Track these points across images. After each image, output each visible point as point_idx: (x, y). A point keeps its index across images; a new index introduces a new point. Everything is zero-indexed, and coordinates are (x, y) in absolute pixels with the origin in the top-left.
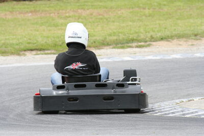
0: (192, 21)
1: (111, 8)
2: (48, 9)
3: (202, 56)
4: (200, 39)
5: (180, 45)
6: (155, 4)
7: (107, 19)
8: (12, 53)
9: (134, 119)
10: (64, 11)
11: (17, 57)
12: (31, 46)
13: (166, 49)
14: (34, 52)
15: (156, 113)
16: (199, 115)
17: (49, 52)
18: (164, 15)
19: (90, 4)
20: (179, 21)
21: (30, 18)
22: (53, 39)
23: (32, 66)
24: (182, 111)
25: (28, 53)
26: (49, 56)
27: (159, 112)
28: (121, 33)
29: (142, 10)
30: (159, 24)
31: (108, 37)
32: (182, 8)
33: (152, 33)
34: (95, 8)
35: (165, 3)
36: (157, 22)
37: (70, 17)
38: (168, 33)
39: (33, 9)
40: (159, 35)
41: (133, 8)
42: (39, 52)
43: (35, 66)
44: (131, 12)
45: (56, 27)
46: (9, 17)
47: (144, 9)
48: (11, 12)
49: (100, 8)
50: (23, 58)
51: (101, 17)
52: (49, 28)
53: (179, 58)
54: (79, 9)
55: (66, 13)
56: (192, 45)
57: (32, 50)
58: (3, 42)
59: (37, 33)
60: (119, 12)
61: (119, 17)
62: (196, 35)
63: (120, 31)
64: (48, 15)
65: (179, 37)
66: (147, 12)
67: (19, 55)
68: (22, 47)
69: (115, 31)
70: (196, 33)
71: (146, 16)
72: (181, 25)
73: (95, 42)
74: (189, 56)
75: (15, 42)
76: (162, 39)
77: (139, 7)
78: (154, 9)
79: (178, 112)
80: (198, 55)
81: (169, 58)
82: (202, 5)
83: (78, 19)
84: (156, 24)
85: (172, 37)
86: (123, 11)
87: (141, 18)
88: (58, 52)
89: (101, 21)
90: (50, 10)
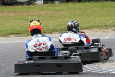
0: (103, 18)
1: (58, 10)
3: (109, 38)
4: (108, 29)
5: (97, 32)
6: (83, 8)
7: (56, 17)
8: (2, 36)
10: (31, 12)
11: (5, 38)
12: (13, 32)
14: (15, 35)
16: (109, 72)
17: (23, 35)
18: (88, 14)
19: (46, 8)
20: (96, 18)
21: (12, 16)
22: (25, 28)
24: (99, 70)
25: (11, 36)
26: (23, 37)
27: (86, 70)
28: (64, 24)
29: (75, 12)
30: (85, 20)
31: (56, 27)
32: (98, 11)
33: (81, 25)
34: (49, 10)
35: (88, 8)
36: (84, 18)
37: (35, 15)
38: (90, 25)
39: (14, 11)
40: (85, 26)
41: (70, 10)
42: (17, 35)
44: (69, 13)
45: (27, 21)
46: (0, 15)
47: (77, 11)
48: (1, 12)
49: (52, 10)
50: (8, 38)
51: (52, 15)
52: (23, 21)
54: (40, 10)
55: (32, 13)
56: (104, 32)
57: (13, 34)
59: (16, 24)
60: (62, 13)
61: (62, 16)
62: (106, 26)
63: (63, 23)
64: (22, 14)
65: (96, 27)
66: (78, 13)
67: (6, 36)
68: (8, 32)
69: (60, 23)
70: (106, 25)
71: (78, 15)
72: (97, 20)
73: (49, 30)
74: (102, 38)
75: (4, 29)
77: (74, 10)
78: (82, 11)
79: (97, 70)
80: (107, 37)
82: (109, 9)
83: (40, 16)
84: (83, 20)
85: (92, 27)
86: (64, 12)
87: (75, 16)
88: (28, 35)
89: (52, 18)
90: (24, 11)
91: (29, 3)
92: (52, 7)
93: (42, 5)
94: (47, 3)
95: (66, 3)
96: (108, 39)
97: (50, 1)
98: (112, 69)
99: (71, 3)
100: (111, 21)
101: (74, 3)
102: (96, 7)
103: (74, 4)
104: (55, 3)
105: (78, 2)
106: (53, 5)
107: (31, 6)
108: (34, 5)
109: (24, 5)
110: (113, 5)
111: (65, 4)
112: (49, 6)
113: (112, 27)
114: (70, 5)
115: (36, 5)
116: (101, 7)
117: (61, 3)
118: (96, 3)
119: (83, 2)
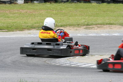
0: (77, 17)
1: (37, 9)
2: (4, 9)
3: (81, 35)
4: (80, 27)
5: (70, 29)
6: (59, 8)
7: (34, 15)
9: (46, 66)
10: (13, 10)
15: (57, 64)
16: (78, 65)
17: (4, 31)
18: (63, 14)
19: (26, 7)
20: (70, 18)
22: (6, 24)
24: (70, 63)
26: (4, 33)
27: (58, 63)
28: (41, 22)
29: (52, 11)
30: (60, 18)
31: (34, 24)
32: (72, 11)
34: (28, 9)
35: (64, 8)
36: (60, 17)
37: (16, 13)
38: (64, 23)
40: (60, 24)
41: (47, 10)
44: (46, 12)
45: (8, 18)
47: (53, 10)
49: (31, 9)
51: (31, 14)
52: (5, 18)
54: (20, 9)
55: (14, 11)
56: (76, 30)
60: (41, 12)
61: (40, 14)
62: (78, 25)
64: (4, 12)
65: (70, 25)
66: (54, 12)
69: (38, 21)
70: (78, 24)
71: (54, 14)
72: (71, 19)
73: (28, 27)
74: (75, 35)
76: (61, 26)
77: (51, 10)
78: (58, 11)
79: (68, 63)
80: (79, 35)
82: (82, 10)
83: (20, 14)
84: (59, 19)
85: (66, 25)
87: (51, 15)
88: (9, 31)
89: (31, 16)
90: (6, 9)
91: (11, 3)
92: (32, 6)
93: (22, 4)
94: (27, 3)
95: (44, 4)
96: (80, 36)
97: (30, 1)
98: (81, 63)
99: (48, 3)
100: (83, 21)
101: (51, 3)
102: (71, 7)
103: (51, 4)
104: (34, 3)
105: (55, 3)
106: (32, 5)
107: (13, 5)
108: (15, 4)
109: (7, 4)
110: (86, 7)
112: (29, 5)
113: (84, 26)
114: (48, 5)
115: (17, 4)
116: (75, 7)
117: (39, 3)
118: (70, 4)
119: (60, 3)
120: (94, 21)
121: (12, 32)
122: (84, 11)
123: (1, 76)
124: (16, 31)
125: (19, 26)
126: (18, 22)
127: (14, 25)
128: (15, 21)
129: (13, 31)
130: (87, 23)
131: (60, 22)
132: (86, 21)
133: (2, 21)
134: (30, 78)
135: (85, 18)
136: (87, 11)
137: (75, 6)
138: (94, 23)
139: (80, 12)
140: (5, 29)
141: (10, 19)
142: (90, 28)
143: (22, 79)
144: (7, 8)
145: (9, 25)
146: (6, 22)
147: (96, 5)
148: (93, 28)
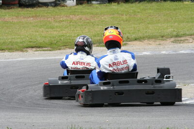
0: (160, 25)
1: (97, 14)
2: (46, 14)
3: (167, 53)
4: (165, 40)
5: (150, 44)
6: (131, 11)
7: (93, 23)
8: (17, 50)
10: (59, 16)
11: (20, 53)
12: (32, 44)
13: (139, 47)
14: (34, 49)
17: (46, 49)
18: (138, 20)
19: (79, 10)
20: (150, 25)
21: (32, 21)
22: (49, 39)
23: (32, 60)
25: (29, 50)
26: (46, 52)
29: (120, 16)
30: (134, 27)
32: (152, 14)
33: (128, 35)
34: (83, 14)
35: (139, 10)
36: (133, 26)
37: (63, 21)
38: (140, 35)
39: (34, 15)
40: (133, 36)
41: (113, 14)
42: (38, 49)
43: (35, 60)
44: (111, 18)
45: (52, 29)
46: (15, 20)
47: (122, 15)
48: (17, 17)
49: (87, 14)
50: (25, 53)
51: (88, 21)
52: (47, 30)
53: (149, 55)
54: (71, 14)
55: (60, 18)
56: (159, 44)
57: (32, 47)
58: (10, 40)
59: (37, 33)
60: (103, 17)
61: (102, 22)
62: (162, 37)
64: (46, 19)
65: (149, 38)
66: (124, 17)
67: (22, 51)
68: (25, 45)
69: (99, 33)
70: (163, 35)
71: (124, 21)
72: (151, 28)
74: (157, 53)
75: (19, 40)
76: (136, 39)
77: (118, 14)
78: (130, 15)
80: (164, 52)
81: (141, 54)
82: (168, 12)
83: (70, 23)
84: (131, 28)
85: (144, 38)
86: (105, 17)
87: (119, 23)
88: (53, 49)
89: (88, 24)
90: (48, 16)
91: (55, 5)
92: (88, 9)
93: (74, 6)
94: (81, 4)
95: (108, 4)
96: (165, 54)
97: (85, 2)
99: (114, 4)
100: (170, 30)
101: (118, 3)
102: (150, 9)
103: (119, 6)
104: (92, 4)
105: (125, 3)
106: (89, 7)
107: (59, 8)
108: (63, 6)
109: (49, 7)
110: (174, 7)
111: (106, 6)
112: (84, 8)
113: (171, 37)
114: (114, 7)
115: (66, 6)
116: (158, 9)
117: (101, 4)
118: (150, 4)
119: (132, 3)
120: (188, 30)
121: (59, 51)
122: (171, 14)
123: (42, 121)
124: (65, 49)
125: (69, 41)
126: (68, 35)
127: (61, 40)
128: (63, 33)
129: (60, 49)
130: (177, 34)
131: (133, 33)
132: (174, 31)
133: (43, 34)
134: (88, 122)
135: (172, 25)
136: (176, 14)
137: (158, 7)
138: (187, 33)
139: (164, 16)
140: (47, 46)
141: (55, 31)
142: (181, 40)
143: (75, 125)
144: (50, 13)
145: (53, 40)
146: (49, 35)
147: (191, 5)
148: (187, 41)
